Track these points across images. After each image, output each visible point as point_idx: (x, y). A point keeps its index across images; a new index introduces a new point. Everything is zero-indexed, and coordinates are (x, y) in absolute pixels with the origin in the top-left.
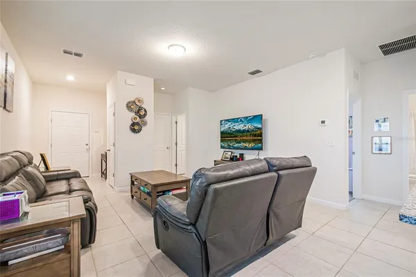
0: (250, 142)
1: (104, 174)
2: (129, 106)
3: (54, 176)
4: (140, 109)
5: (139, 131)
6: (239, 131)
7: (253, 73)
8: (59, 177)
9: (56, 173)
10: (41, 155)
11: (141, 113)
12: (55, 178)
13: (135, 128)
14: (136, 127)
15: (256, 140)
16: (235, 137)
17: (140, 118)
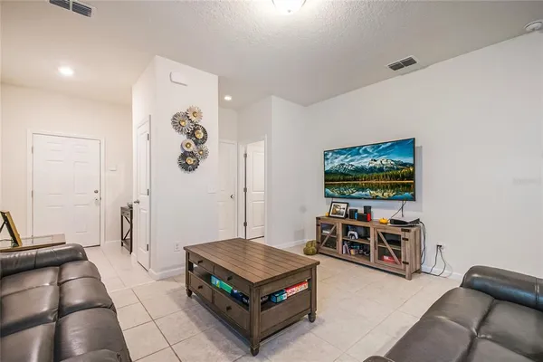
0: (385, 188)
1: (127, 242)
2: (177, 122)
3: (28, 258)
4: (196, 128)
5: (194, 167)
6: (361, 170)
7: (396, 67)
8: (39, 262)
9: (34, 252)
10: (3, 214)
11: (198, 136)
12: (32, 263)
13: (188, 161)
14: (190, 161)
15: (398, 186)
16: (355, 179)
17: (196, 144)
